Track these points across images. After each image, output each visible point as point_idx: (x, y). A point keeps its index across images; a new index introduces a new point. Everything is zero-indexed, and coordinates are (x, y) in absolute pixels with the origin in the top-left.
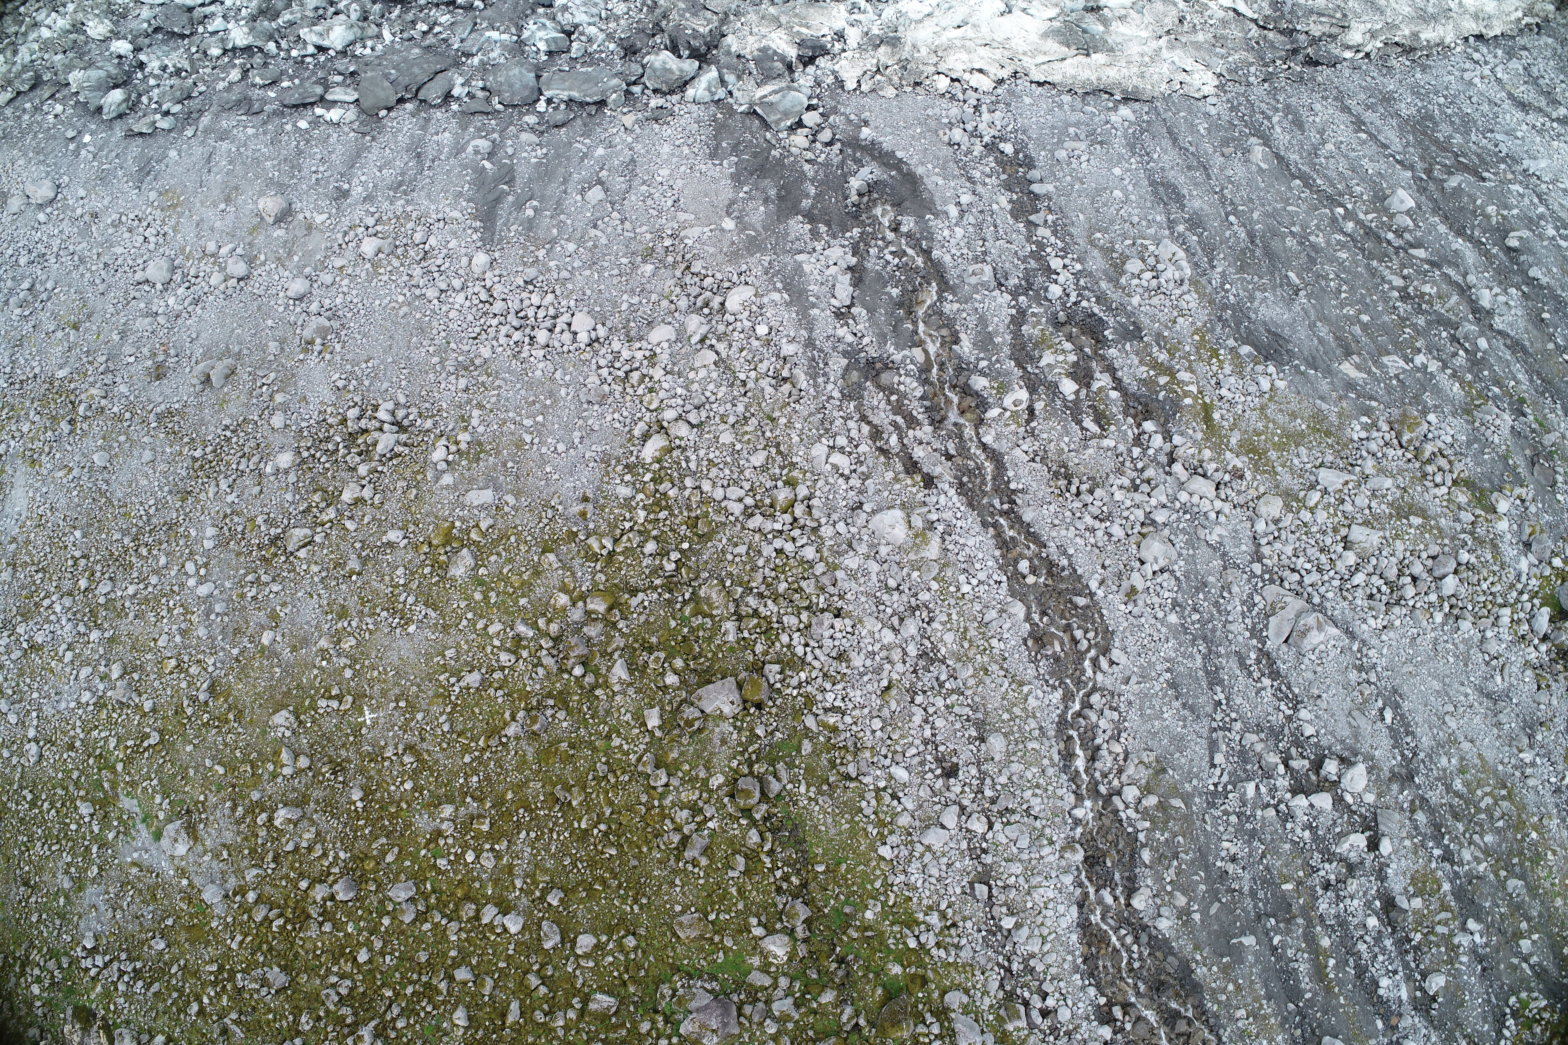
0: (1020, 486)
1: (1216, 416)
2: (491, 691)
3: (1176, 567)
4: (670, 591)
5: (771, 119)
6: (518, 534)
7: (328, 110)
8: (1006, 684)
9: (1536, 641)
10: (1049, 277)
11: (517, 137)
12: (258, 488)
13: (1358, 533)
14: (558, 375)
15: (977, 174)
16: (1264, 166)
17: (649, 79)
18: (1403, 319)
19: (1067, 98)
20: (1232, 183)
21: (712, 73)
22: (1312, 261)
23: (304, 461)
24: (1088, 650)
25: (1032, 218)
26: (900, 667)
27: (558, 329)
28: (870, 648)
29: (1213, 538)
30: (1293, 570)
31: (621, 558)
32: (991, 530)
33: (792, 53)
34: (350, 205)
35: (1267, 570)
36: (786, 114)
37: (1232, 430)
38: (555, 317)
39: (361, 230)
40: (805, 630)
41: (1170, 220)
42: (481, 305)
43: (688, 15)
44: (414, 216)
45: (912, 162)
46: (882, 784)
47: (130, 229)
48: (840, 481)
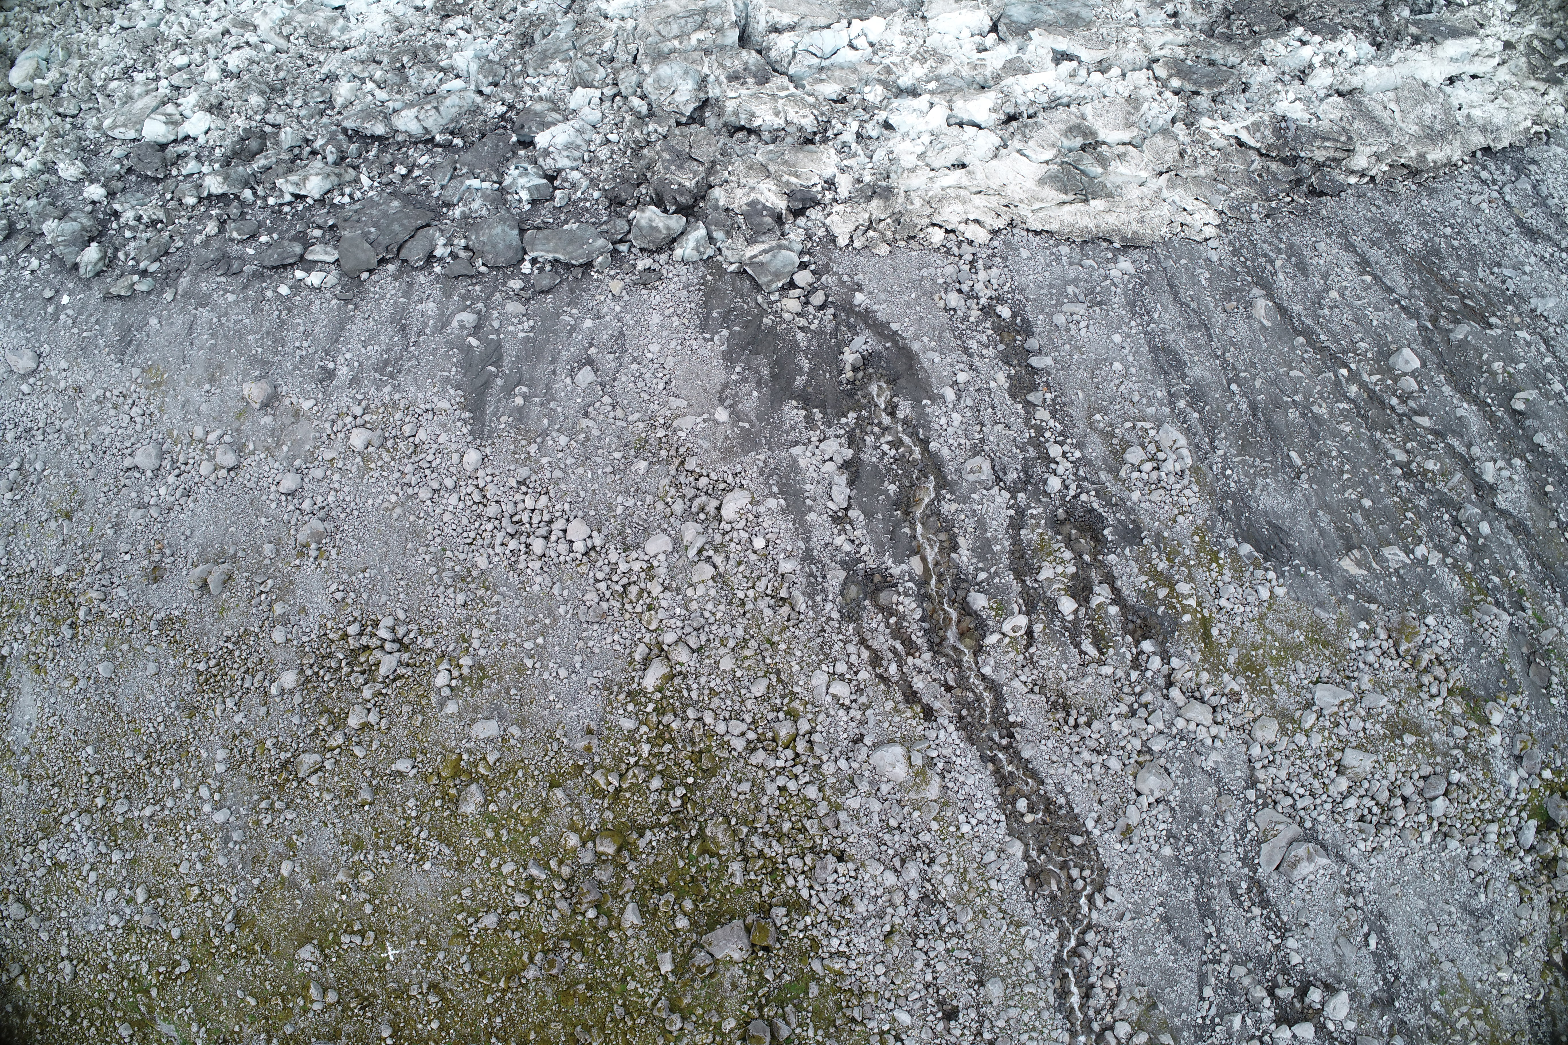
0: (1019, 719)
1: (1215, 632)
2: (508, 933)
3: (1171, 798)
4: (677, 829)
5: (762, 280)
6: (526, 768)
7: (308, 271)
8: (1005, 928)
9: (1522, 854)
10: (1048, 467)
11: (503, 307)
12: (265, 709)
13: (1351, 758)
14: (556, 590)
15: (974, 345)
16: (1267, 323)
17: (635, 238)
18: (1405, 501)
19: (1065, 249)
20: (1234, 344)
21: (701, 232)
22: (1315, 435)
23: (308, 680)
24: (1084, 888)
25: (1031, 397)
26: (902, 912)
27: (553, 538)
28: (873, 893)
29: (1209, 765)
30: (1287, 794)
31: (628, 795)
32: (990, 765)
33: (781, 205)
34: (336, 388)
35: (1261, 795)
36: (777, 275)
37: (1230, 646)
38: (550, 522)
39: (349, 419)
40: (809, 873)
41: (1170, 395)
42: (475, 507)
43: (673, 168)
44: (402, 405)
45: (907, 335)
46: (886, 1027)
47: (115, 407)
48: (840, 713)
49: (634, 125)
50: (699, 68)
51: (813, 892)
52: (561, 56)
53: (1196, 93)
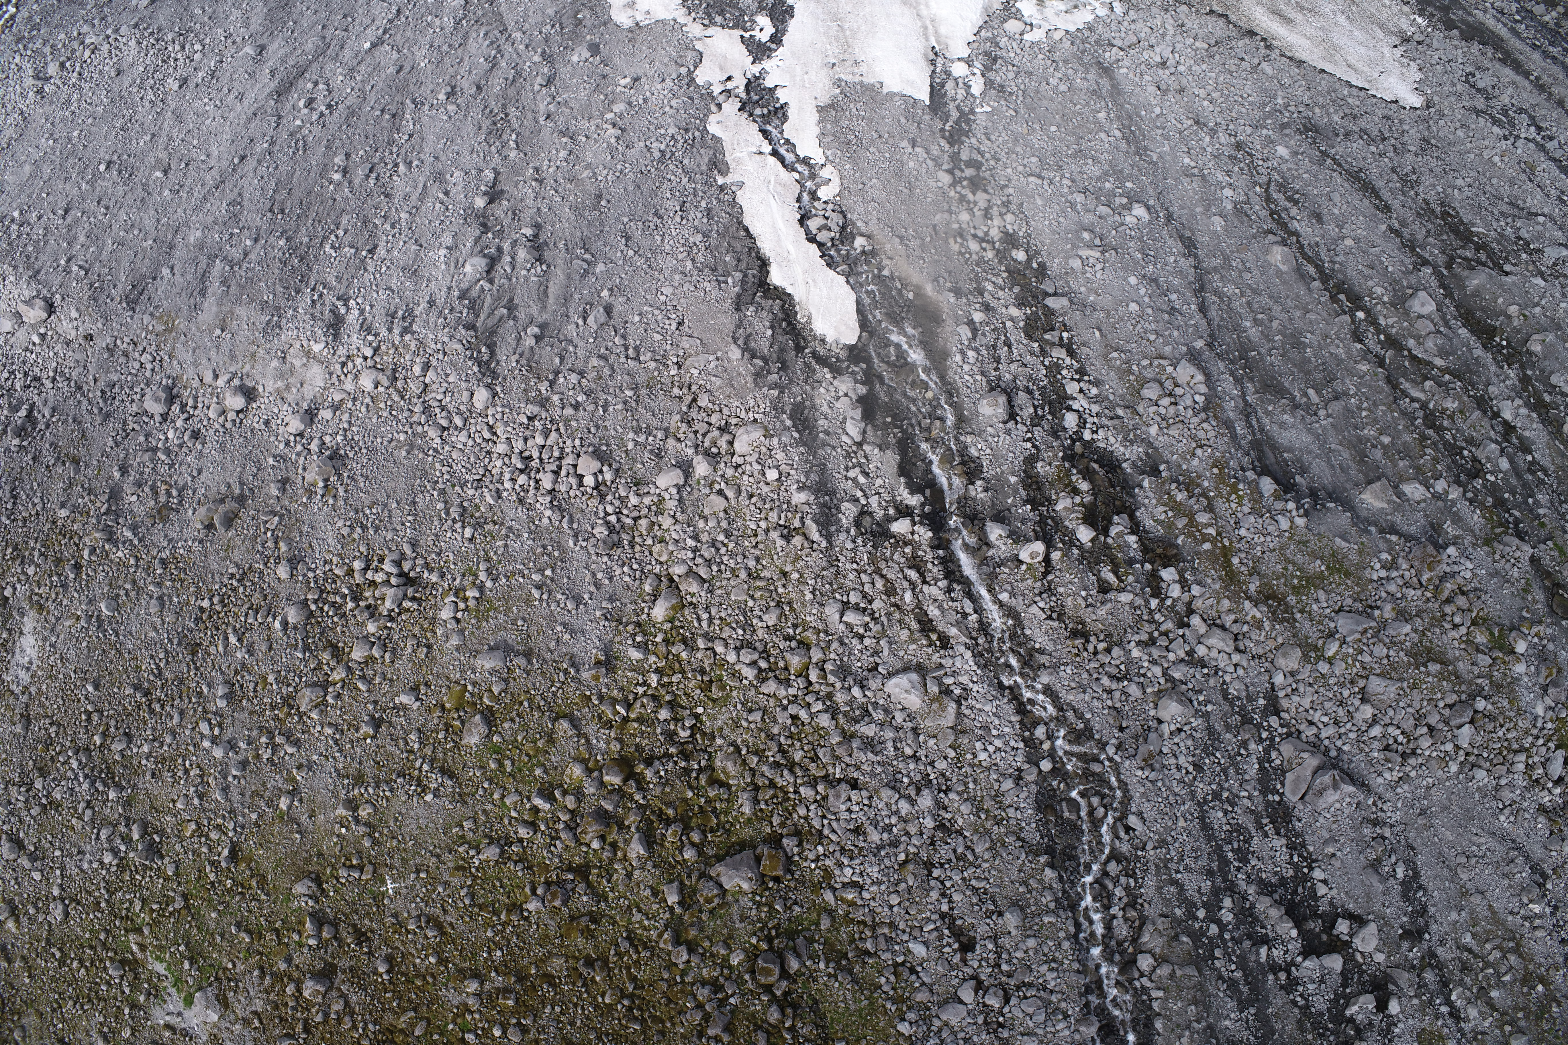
0: (1038, 646)
1: (1235, 561)
2: (511, 865)
4: (687, 758)
6: (531, 699)
8: (1023, 857)
9: (1550, 785)
10: (1063, 404)
11: (516, 253)
12: (268, 644)
13: (1376, 685)
14: (565, 523)
15: (988, 287)
16: (1284, 268)
18: (1424, 437)
19: (1079, 196)
20: (1250, 287)
22: (1333, 375)
23: (312, 615)
25: (1047, 337)
26: (917, 841)
27: (563, 473)
28: (887, 821)
30: (1311, 723)
31: (636, 725)
32: (1007, 692)
34: (347, 331)
35: (1285, 724)
37: (1251, 575)
38: (560, 458)
39: (359, 361)
40: (821, 802)
41: (1187, 334)
42: (484, 444)
44: (412, 346)
46: (900, 959)
47: (126, 355)
48: (854, 641)
51: (826, 822)
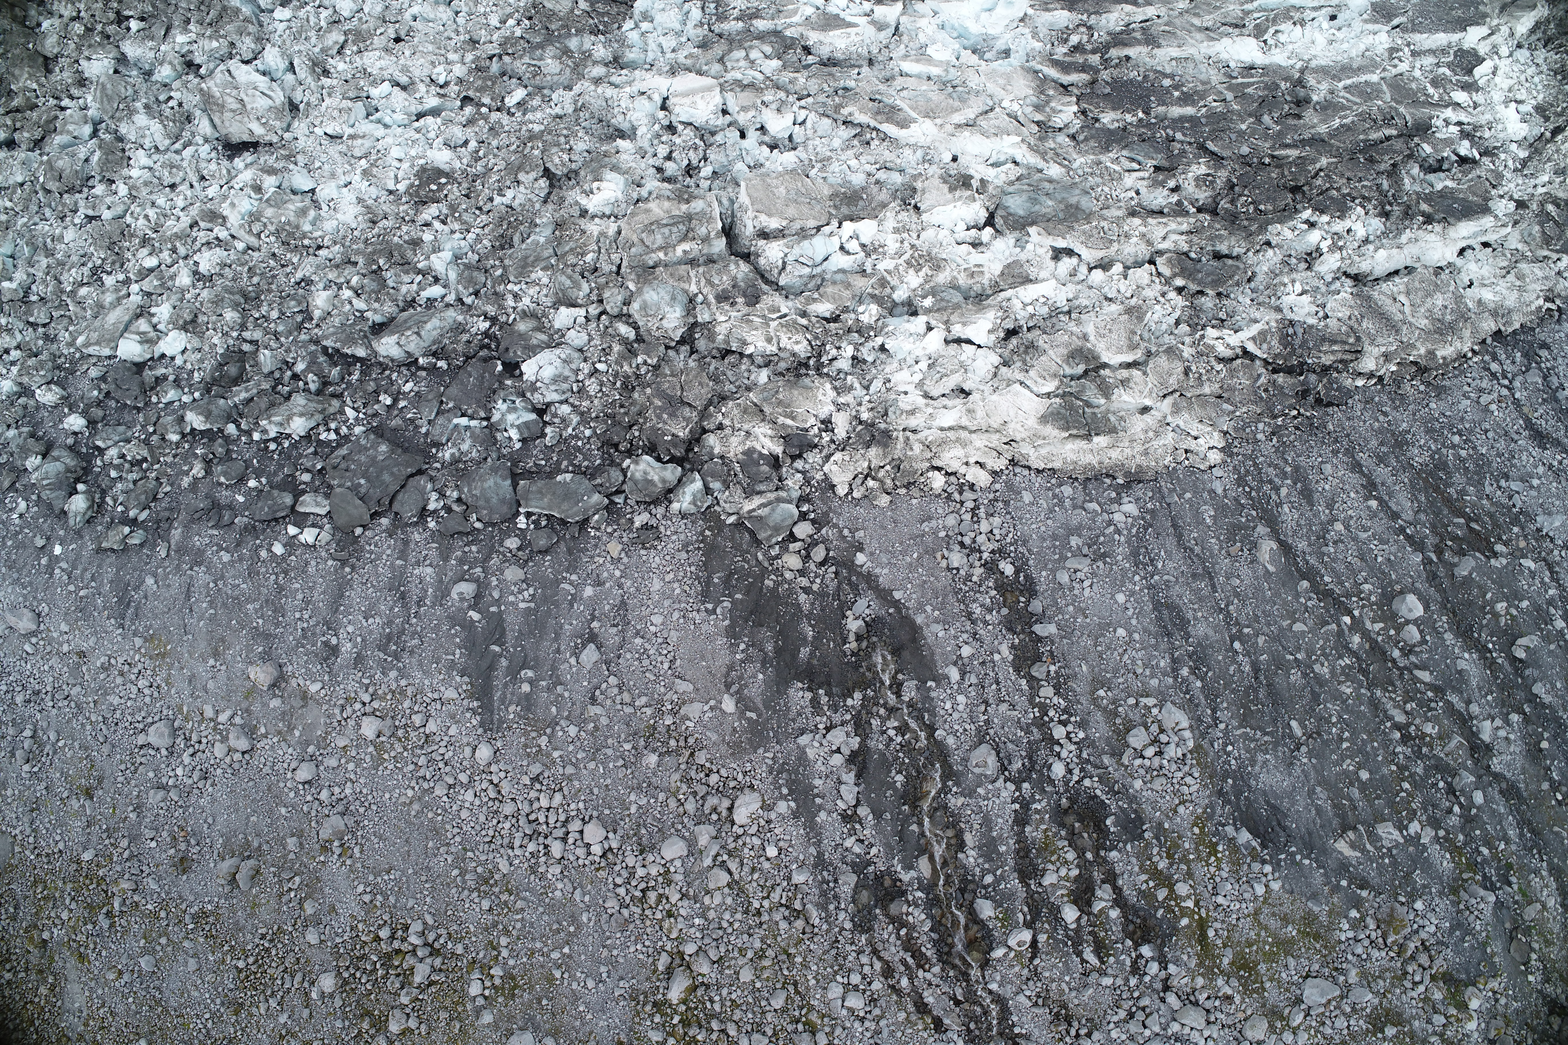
0: (1024, 1032)
1: (1211, 933)
5: (761, 536)
7: (301, 526)
10: (1052, 750)
11: (502, 572)
12: (307, 1011)
14: (577, 896)
15: (978, 611)
16: (1271, 568)
17: (631, 492)
18: (1402, 768)
19: (1067, 490)
20: (1237, 595)
21: (698, 483)
22: (1315, 697)
23: (346, 982)
25: (1035, 671)
27: (571, 841)
33: (778, 450)
34: (341, 667)
36: (777, 530)
37: (1225, 946)
38: (567, 821)
39: (358, 706)
41: (1174, 660)
42: (490, 804)
43: (665, 416)
44: (409, 693)
45: (911, 604)
47: (122, 674)
48: (857, 1024)
49: (621, 358)
50: (686, 286)
52: (543, 264)
53: (1201, 293)
